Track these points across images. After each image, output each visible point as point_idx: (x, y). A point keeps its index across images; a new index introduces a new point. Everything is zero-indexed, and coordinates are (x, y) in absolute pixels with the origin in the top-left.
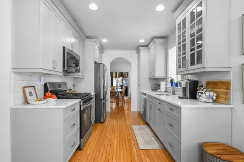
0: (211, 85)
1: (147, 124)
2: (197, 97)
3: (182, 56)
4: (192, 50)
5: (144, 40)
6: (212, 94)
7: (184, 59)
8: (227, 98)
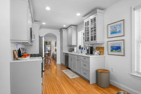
0: (98, 48)
1: (70, 69)
2: (93, 53)
3: (87, 37)
4: (91, 35)
5: (66, 25)
6: (98, 52)
7: (88, 38)
8: (103, 53)
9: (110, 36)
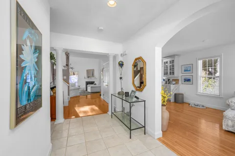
0: (174, 80)
4: (170, 71)
7: (167, 73)
8: (178, 84)
9: (183, 72)
